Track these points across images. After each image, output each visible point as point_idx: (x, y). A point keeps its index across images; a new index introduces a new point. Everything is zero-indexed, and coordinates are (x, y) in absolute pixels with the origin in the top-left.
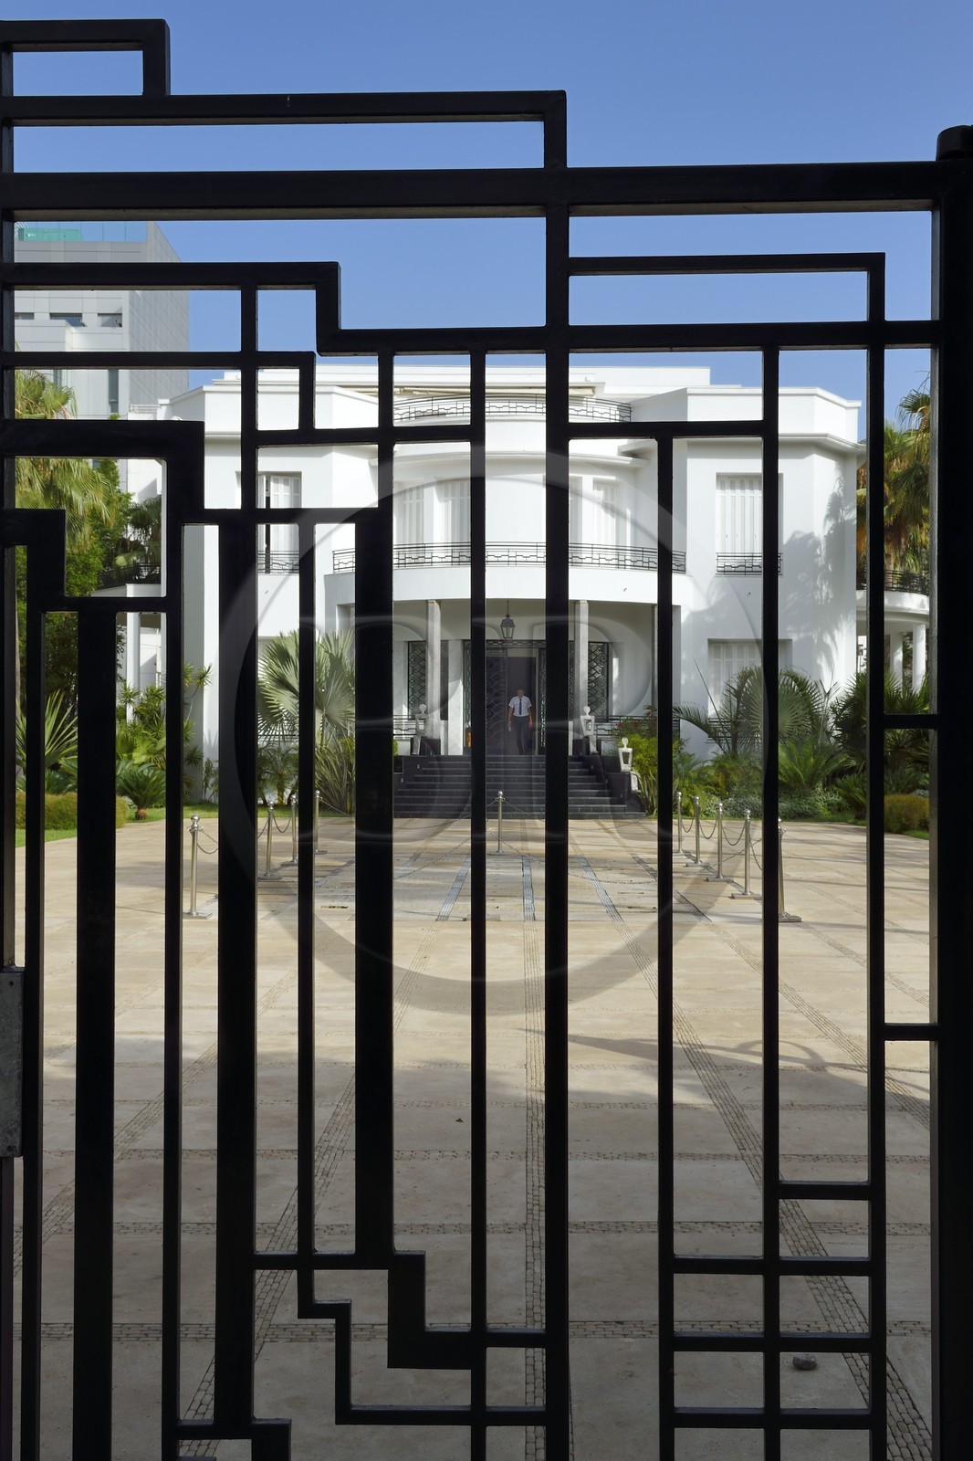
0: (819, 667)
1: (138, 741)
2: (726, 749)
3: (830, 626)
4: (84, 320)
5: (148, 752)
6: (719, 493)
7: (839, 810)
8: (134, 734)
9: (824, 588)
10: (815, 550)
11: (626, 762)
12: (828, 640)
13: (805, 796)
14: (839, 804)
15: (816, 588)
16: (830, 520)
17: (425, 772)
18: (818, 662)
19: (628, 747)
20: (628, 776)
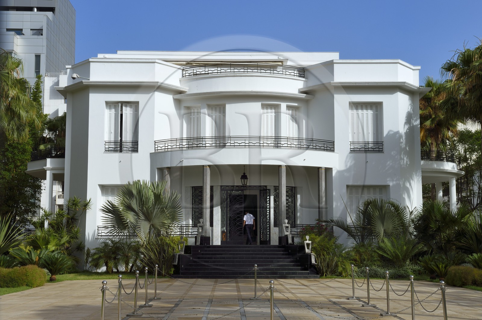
0: (404, 199)
1: (51, 239)
2: (358, 242)
3: (408, 178)
4: (24, 32)
5: (56, 245)
6: (350, 112)
7: (419, 274)
8: (50, 235)
9: (405, 159)
10: (400, 140)
11: (308, 248)
12: (408, 185)
13: (401, 266)
14: (419, 271)
15: (401, 159)
16: (407, 125)
17: (203, 254)
18: (404, 196)
19: (309, 240)
20: (309, 256)
